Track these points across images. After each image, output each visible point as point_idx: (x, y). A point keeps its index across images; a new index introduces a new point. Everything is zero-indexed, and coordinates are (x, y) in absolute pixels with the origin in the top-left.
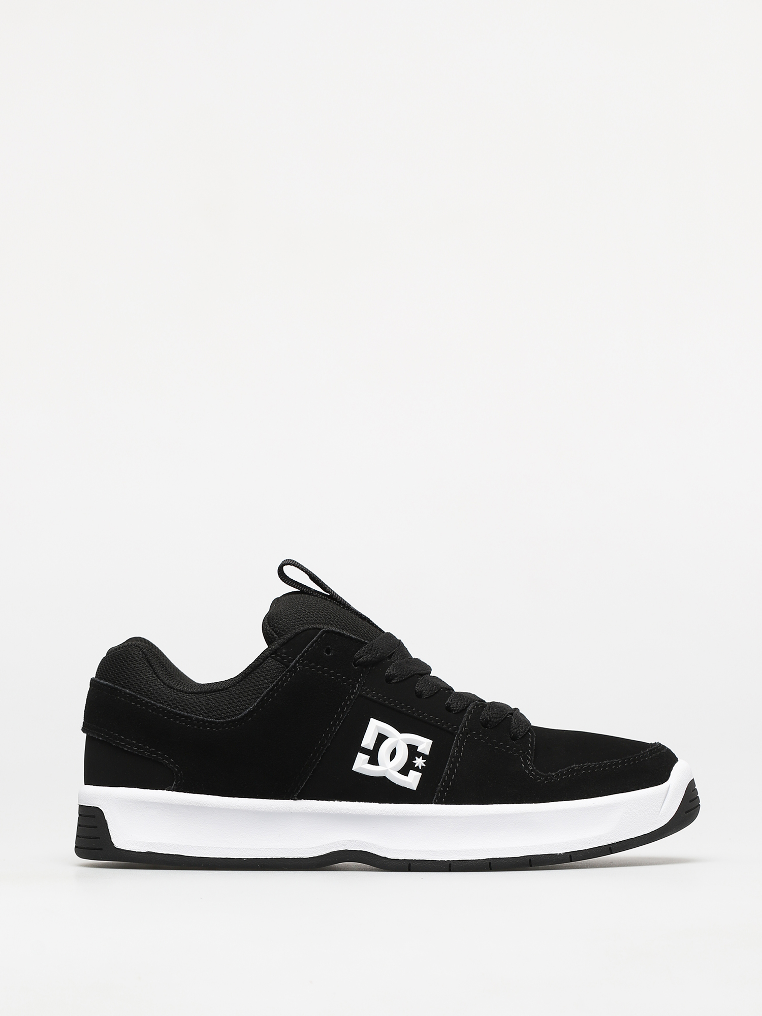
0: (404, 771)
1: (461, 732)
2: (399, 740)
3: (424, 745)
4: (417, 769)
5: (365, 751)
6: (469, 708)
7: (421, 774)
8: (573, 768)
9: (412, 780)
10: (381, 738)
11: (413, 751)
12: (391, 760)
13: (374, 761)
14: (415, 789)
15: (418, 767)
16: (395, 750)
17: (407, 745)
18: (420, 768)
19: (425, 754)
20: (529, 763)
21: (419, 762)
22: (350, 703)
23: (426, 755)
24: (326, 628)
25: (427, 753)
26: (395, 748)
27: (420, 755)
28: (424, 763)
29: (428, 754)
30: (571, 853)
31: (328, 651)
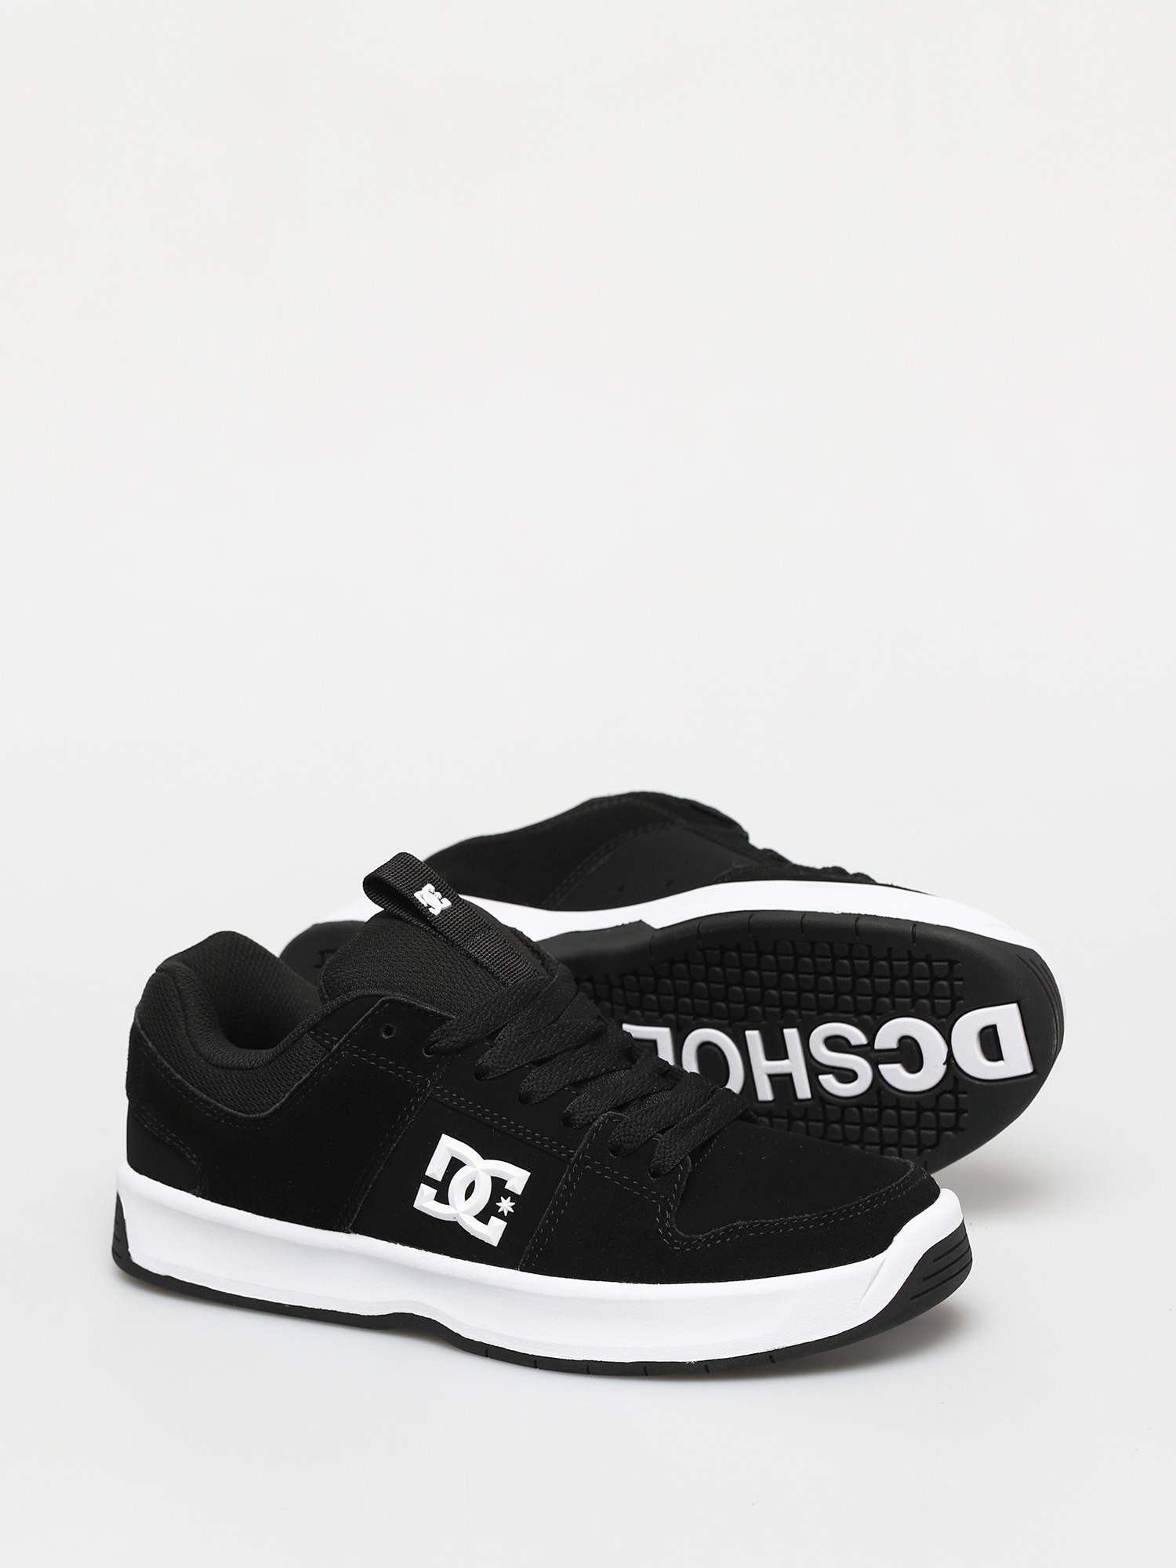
0: (483, 1217)
1: (577, 1161)
2: (480, 1169)
3: (517, 1178)
4: (501, 1216)
5: (431, 1182)
6: (596, 1124)
7: (506, 1223)
8: (735, 1228)
9: (492, 1232)
10: (455, 1165)
11: (499, 1186)
12: (466, 1199)
13: (442, 1197)
14: (495, 1244)
15: (503, 1212)
16: (473, 1184)
17: (492, 1177)
18: (506, 1215)
19: (516, 1192)
20: (668, 1215)
21: (506, 1205)
22: (416, 1109)
23: (517, 1195)
24: (390, 995)
25: (519, 1192)
26: (474, 1182)
27: (508, 1194)
28: (512, 1207)
29: (520, 1194)
30: (706, 1363)
31: (388, 1031)
